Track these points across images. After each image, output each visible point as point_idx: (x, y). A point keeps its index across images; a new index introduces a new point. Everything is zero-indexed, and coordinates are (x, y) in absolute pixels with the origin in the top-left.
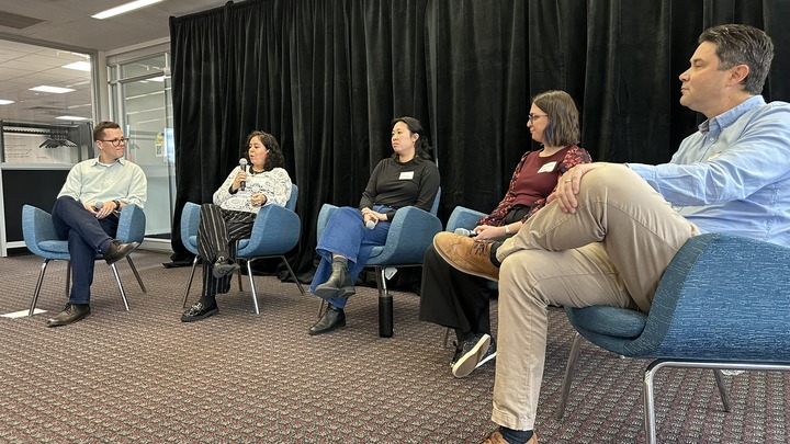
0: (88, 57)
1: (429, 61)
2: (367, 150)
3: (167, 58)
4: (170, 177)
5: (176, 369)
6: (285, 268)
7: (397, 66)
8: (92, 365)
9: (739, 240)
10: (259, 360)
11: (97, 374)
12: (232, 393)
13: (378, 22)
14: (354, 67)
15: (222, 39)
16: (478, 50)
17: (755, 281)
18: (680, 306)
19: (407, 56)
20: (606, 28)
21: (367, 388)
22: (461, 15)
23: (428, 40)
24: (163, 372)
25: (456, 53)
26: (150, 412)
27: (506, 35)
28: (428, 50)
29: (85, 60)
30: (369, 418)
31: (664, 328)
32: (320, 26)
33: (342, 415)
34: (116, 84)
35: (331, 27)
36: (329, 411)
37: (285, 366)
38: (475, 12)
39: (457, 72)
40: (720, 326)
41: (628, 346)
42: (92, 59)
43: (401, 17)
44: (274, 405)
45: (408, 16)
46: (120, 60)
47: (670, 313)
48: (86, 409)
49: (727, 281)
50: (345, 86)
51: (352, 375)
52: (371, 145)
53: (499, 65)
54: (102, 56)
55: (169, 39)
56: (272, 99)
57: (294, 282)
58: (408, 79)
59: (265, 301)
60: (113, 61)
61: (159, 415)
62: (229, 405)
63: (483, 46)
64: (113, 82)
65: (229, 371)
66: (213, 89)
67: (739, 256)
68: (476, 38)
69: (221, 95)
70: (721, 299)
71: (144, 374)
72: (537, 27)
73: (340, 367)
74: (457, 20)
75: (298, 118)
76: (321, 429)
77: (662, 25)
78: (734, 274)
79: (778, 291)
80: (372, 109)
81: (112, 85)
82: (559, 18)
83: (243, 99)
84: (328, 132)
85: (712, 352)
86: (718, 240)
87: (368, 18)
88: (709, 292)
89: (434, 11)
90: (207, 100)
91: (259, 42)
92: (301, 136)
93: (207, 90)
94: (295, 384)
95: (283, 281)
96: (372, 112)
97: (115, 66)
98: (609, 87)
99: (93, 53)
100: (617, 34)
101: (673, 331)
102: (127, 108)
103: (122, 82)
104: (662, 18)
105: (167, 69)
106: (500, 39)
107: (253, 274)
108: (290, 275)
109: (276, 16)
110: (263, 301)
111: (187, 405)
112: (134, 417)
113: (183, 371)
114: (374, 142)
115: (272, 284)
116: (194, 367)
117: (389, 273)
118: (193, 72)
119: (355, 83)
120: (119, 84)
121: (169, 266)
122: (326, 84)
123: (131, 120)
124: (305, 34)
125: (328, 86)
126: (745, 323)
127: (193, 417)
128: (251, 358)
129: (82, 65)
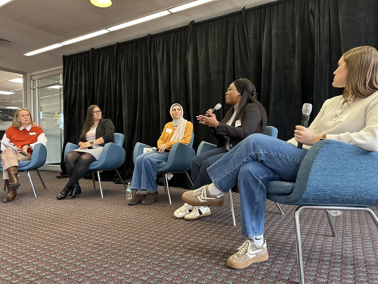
0: (22, 75)
1: (188, 75)
2: (159, 118)
3: (61, 76)
4: (61, 134)
5: (59, 223)
6: (118, 177)
7: (173, 78)
8: (14, 222)
9: (338, 143)
10: (102, 219)
11: (17, 226)
12: (87, 234)
13: (164, 58)
14: (153, 79)
15: (88, 66)
16: (211, 70)
17: (346, 164)
18: (311, 176)
19: (178, 73)
20: (271, 59)
21: (157, 230)
22: (203, 54)
23: (188, 66)
24: (52, 225)
25: (201, 72)
26: (43, 243)
27: (224, 64)
28: (188, 70)
29: (20, 77)
30: (157, 244)
31: (304, 187)
32: (136, 59)
33: (144, 243)
34: (35, 89)
35: (141, 60)
36: (137, 241)
37: (115, 221)
38: (210, 53)
39: (201, 81)
40: (330, 186)
41: (286, 198)
42: (24, 77)
43: (175, 55)
44: (109, 239)
45: (178, 55)
46: (38, 77)
47: (306, 180)
48: (9, 243)
49: (333, 163)
50: (148, 88)
51: (150, 225)
52: (161, 116)
53: (221, 77)
54: (28, 75)
55: (62, 67)
56: (112, 94)
57: (122, 183)
58: (178, 84)
59: (107, 193)
60: (34, 78)
61: (47, 245)
62: (85, 239)
63: (214, 68)
64: (34, 88)
65: (86, 224)
66: (83, 90)
67: (338, 151)
68: (211, 65)
69: (87, 93)
70: (330, 173)
71: (42, 226)
72: (239, 60)
73: (143, 221)
74: (201, 56)
75: (125, 103)
76: (133, 249)
77: (296, 58)
78: (336, 160)
79: (357, 169)
80: (161, 98)
81: (34, 89)
82: (249, 55)
83: (98, 94)
84: (140, 109)
85: (327, 200)
86: (328, 143)
87: (159, 56)
88: (325, 169)
89: (190, 53)
90: (80, 95)
91: (106, 67)
92: (126, 112)
93: (81, 90)
94: (120, 229)
95: (116, 183)
96: (161, 100)
97: (35, 80)
98: (273, 87)
99: (24, 74)
100: (276, 62)
101: (308, 189)
102: (40, 102)
103: (38, 88)
104: (296, 54)
105: (61, 82)
106: (221, 65)
107: (101, 181)
108: (120, 180)
109: (115, 55)
110: (106, 193)
111: (63, 240)
112: (34, 246)
113: (62, 224)
114: (162, 115)
115: (111, 185)
116: (69, 222)
117: (169, 177)
118: (74, 82)
119: (153, 86)
120: (37, 89)
121: (59, 177)
122: (139, 87)
123: (43, 109)
124: (129, 63)
125: (140, 88)
126: (342, 185)
127: (66, 245)
128: (98, 218)
129: (19, 80)
